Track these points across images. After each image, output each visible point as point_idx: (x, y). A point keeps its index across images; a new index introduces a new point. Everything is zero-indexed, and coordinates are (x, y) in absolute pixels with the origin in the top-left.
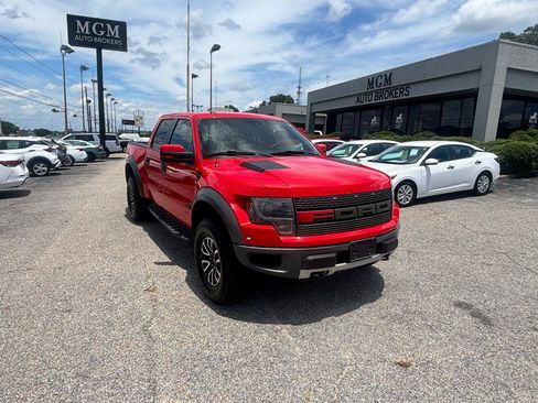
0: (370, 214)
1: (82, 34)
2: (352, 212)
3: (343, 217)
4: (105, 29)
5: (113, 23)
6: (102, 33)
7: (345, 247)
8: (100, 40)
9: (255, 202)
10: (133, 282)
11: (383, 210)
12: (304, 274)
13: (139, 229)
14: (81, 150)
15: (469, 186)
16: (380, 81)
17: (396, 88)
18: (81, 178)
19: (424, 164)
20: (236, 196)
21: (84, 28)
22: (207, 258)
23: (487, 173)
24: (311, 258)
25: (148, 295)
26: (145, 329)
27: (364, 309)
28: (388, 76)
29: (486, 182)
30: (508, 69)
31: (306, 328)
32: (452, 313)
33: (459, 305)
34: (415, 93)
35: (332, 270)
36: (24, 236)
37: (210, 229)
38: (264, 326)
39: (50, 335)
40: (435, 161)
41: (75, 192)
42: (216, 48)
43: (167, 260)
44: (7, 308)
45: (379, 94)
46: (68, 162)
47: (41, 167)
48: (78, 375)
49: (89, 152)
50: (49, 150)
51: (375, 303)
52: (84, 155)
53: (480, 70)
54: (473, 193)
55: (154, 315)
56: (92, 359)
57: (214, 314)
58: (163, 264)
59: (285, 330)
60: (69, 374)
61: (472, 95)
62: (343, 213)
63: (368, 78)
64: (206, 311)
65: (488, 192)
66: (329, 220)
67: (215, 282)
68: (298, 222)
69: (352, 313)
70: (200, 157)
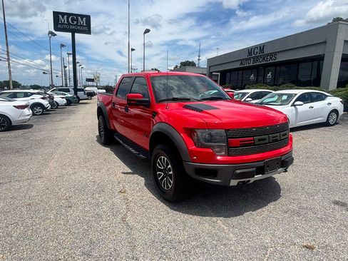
0: (277, 140)
1: (62, 24)
2: (265, 139)
3: (259, 143)
4: (77, 20)
5: (82, 16)
6: (75, 22)
7: (261, 164)
8: (74, 27)
9: (199, 132)
10: (110, 186)
11: (284, 137)
12: (234, 183)
13: (107, 150)
14: (63, 98)
15: (323, 119)
16: (256, 50)
17: (268, 55)
18: (64, 116)
19: (293, 105)
20: (184, 128)
21: (63, 20)
22: (161, 170)
23: (335, 111)
24: (238, 171)
25: (121, 195)
26: (123, 219)
27: (271, 206)
28: (261, 48)
29: (335, 117)
30: (345, 41)
31: (234, 220)
32: (334, 209)
33: (336, 203)
34: (280, 58)
35: (252, 180)
36: (34, 154)
37: (164, 151)
38: (204, 218)
39: (60, 224)
40: (301, 103)
41: (62, 125)
42: (147, 31)
43: (130, 171)
44: (30, 205)
45: (256, 59)
46: (55, 105)
47: (39, 109)
48: (83, 253)
49: (67, 99)
50: (43, 98)
51: (278, 202)
52: (65, 101)
53: (325, 42)
54: (326, 124)
55: (128, 209)
56: (92, 242)
57: (168, 209)
58: (128, 173)
59: (220, 221)
60: (78, 253)
61: (320, 59)
62: (259, 140)
63: (248, 49)
64: (162, 207)
65: (336, 123)
66: (251, 145)
67: (168, 187)
68: (229, 146)
69: (264, 209)
70: (155, 101)
